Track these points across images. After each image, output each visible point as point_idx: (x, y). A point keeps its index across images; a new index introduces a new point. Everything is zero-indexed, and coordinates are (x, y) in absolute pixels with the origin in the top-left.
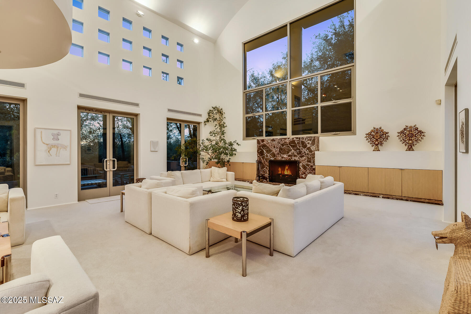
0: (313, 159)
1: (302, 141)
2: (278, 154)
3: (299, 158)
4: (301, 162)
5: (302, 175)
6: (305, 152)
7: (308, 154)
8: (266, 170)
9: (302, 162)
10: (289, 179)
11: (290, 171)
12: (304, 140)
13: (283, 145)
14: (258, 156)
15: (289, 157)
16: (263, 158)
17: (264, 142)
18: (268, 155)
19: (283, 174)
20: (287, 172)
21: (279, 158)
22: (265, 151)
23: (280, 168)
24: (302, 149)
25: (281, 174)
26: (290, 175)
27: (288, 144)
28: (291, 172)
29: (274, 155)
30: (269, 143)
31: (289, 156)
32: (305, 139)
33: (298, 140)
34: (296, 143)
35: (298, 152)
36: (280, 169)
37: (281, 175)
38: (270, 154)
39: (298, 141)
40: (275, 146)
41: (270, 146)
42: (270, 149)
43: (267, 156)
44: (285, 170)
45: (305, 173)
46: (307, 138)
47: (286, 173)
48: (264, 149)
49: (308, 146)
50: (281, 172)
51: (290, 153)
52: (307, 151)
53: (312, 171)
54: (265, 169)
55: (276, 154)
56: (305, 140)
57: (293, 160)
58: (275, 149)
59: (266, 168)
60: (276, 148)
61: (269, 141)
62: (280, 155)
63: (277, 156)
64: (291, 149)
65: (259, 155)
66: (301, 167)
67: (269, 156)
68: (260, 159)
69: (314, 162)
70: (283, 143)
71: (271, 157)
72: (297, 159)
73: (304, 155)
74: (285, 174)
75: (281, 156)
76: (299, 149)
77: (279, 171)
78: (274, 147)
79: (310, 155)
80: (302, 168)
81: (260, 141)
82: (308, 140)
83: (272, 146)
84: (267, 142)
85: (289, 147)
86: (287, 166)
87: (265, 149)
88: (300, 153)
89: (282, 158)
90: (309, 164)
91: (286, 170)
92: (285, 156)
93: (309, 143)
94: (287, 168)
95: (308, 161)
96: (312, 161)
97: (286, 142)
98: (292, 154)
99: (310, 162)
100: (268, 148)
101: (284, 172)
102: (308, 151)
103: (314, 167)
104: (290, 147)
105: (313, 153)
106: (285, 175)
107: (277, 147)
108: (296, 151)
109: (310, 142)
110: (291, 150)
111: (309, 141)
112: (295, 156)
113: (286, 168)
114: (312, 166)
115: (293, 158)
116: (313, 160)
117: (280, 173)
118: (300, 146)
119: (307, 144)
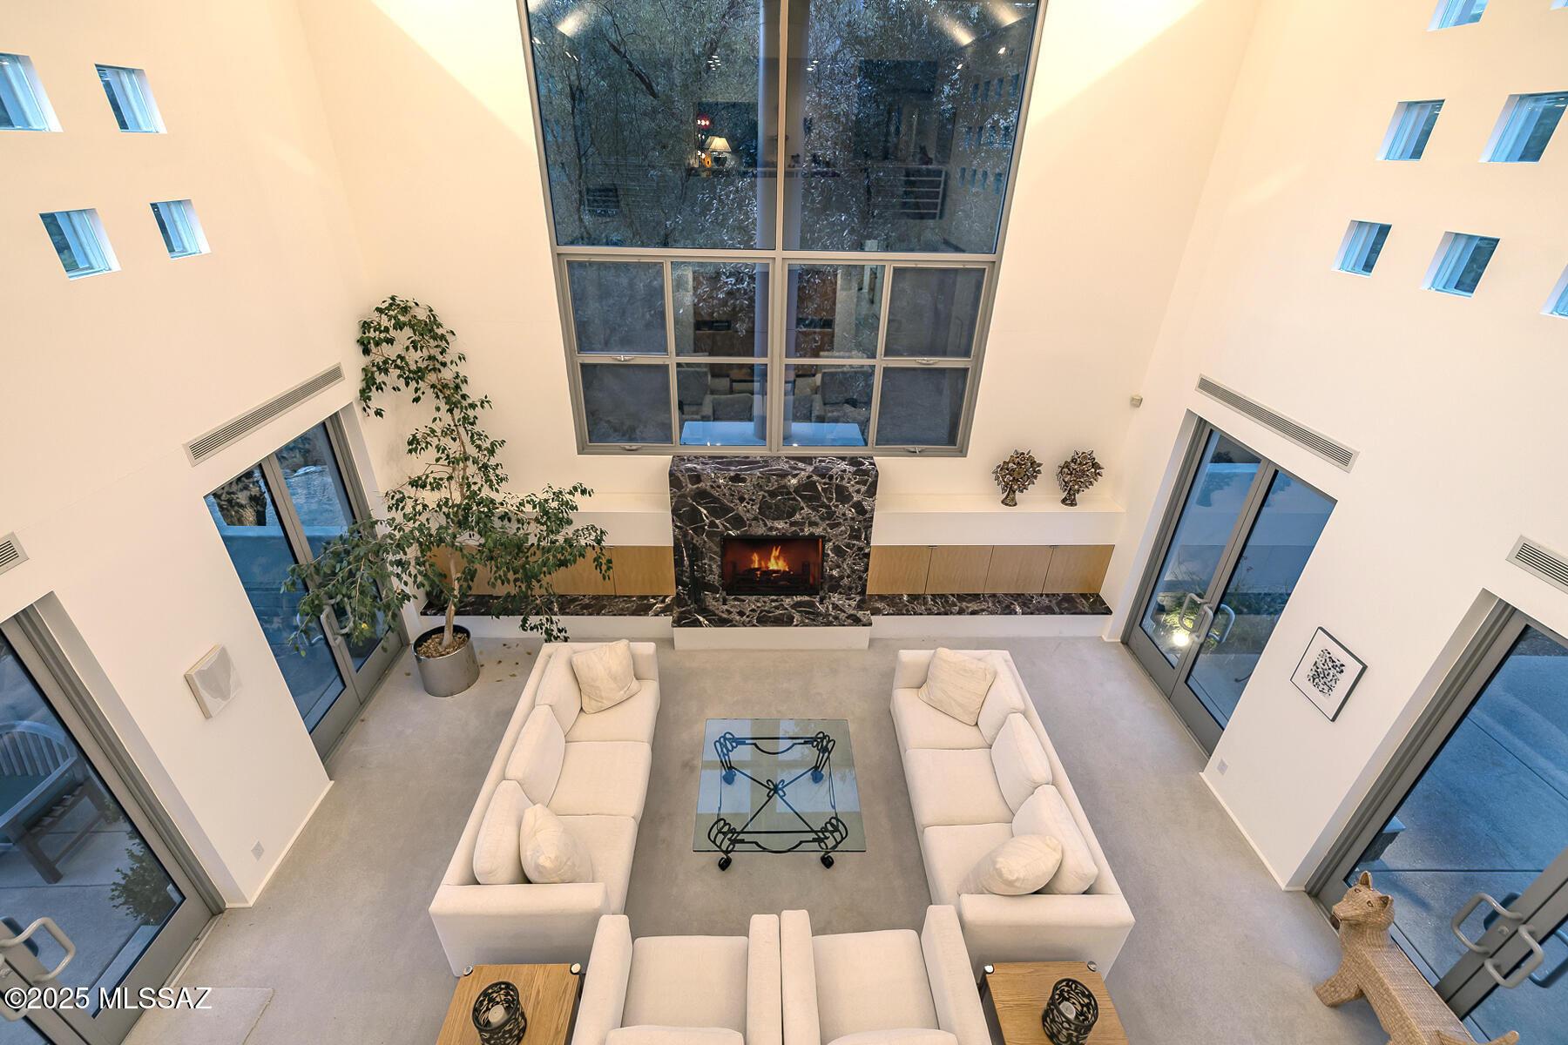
0: (866, 532)
1: (837, 485)
2: (756, 519)
3: (824, 529)
4: (830, 540)
5: (831, 570)
6: (844, 515)
7: (853, 519)
8: (710, 565)
9: (834, 540)
10: (782, 583)
11: (785, 561)
12: (844, 483)
13: (773, 494)
14: (676, 526)
15: (794, 528)
16: (699, 530)
17: (701, 485)
18: (717, 521)
19: (764, 569)
20: (777, 563)
21: (760, 530)
22: (705, 512)
23: (755, 554)
24: (837, 506)
25: (758, 569)
26: (784, 571)
27: (792, 490)
28: (788, 564)
29: (738, 521)
30: (719, 487)
31: (792, 524)
32: (849, 479)
33: (827, 481)
34: (820, 489)
35: (822, 514)
36: (756, 557)
37: (759, 573)
38: (727, 521)
39: (825, 484)
40: (746, 496)
41: (724, 495)
42: (723, 504)
43: (713, 524)
44: (770, 560)
45: (839, 567)
46: (855, 478)
47: (773, 566)
48: (698, 503)
49: (856, 498)
50: (760, 563)
51: (797, 517)
52: (850, 510)
53: (860, 559)
54: (706, 561)
55: (748, 520)
56: (849, 483)
57: (804, 536)
58: (745, 506)
59: (711, 559)
60: (748, 503)
61: (721, 481)
62: (763, 521)
63: (750, 525)
64: (802, 504)
65: (682, 522)
66: (829, 552)
67: (721, 526)
68: (685, 535)
69: (868, 539)
70: (776, 489)
71: (727, 529)
72: (818, 531)
73: (841, 521)
74: (771, 568)
75: (766, 525)
76: (828, 507)
77: (753, 562)
78: (742, 499)
79: (860, 522)
80: (832, 555)
81: (685, 480)
82: (857, 483)
83: (733, 495)
84: (715, 482)
85: (794, 499)
86: (776, 550)
87: (704, 503)
88: (830, 515)
89: (771, 529)
90: (854, 545)
91: (772, 559)
92: (780, 525)
93: (858, 491)
94: (775, 553)
95: (851, 537)
96: (863, 536)
97: (785, 486)
98: (803, 518)
99: (858, 538)
100: (716, 500)
101: (766, 563)
102: (853, 510)
103: (867, 551)
104: (797, 500)
105: (867, 516)
106: (769, 573)
107: (753, 500)
108: (818, 511)
109: (863, 489)
110: (802, 508)
111: (858, 487)
112: (812, 524)
113: (773, 554)
114: (861, 549)
115: (806, 530)
116: (866, 535)
117: (756, 566)
118: (830, 499)
119: (854, 495)
